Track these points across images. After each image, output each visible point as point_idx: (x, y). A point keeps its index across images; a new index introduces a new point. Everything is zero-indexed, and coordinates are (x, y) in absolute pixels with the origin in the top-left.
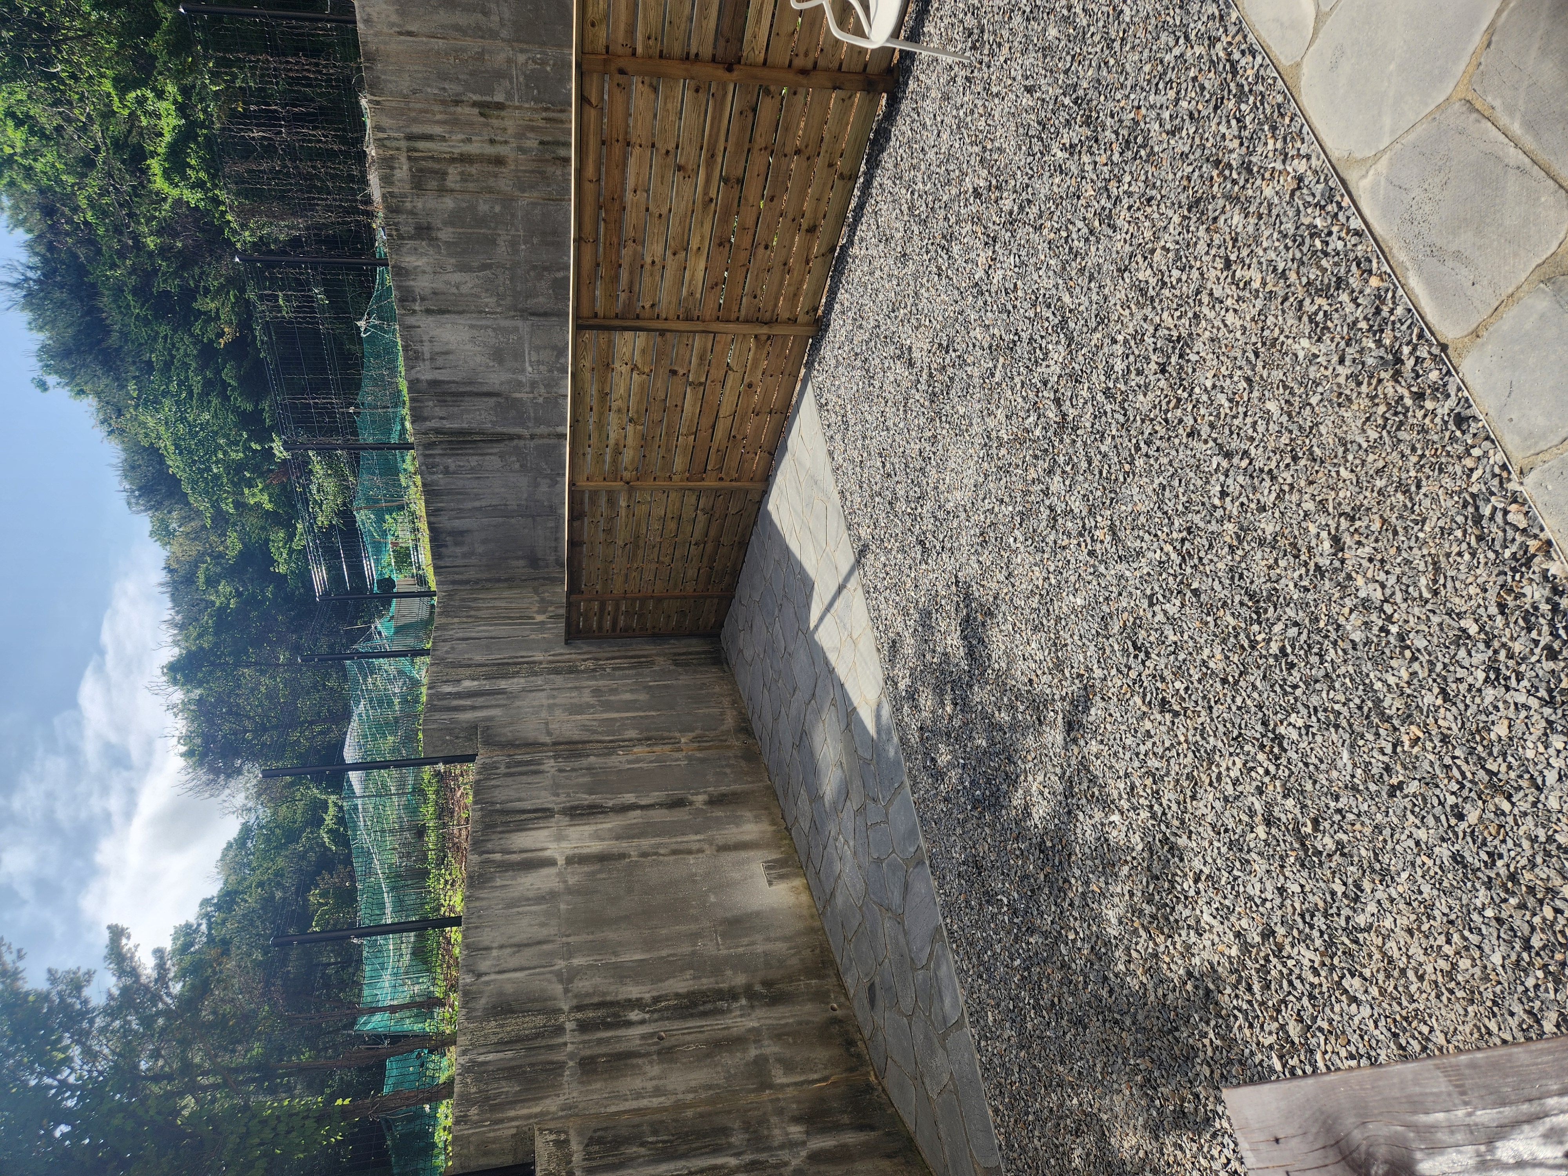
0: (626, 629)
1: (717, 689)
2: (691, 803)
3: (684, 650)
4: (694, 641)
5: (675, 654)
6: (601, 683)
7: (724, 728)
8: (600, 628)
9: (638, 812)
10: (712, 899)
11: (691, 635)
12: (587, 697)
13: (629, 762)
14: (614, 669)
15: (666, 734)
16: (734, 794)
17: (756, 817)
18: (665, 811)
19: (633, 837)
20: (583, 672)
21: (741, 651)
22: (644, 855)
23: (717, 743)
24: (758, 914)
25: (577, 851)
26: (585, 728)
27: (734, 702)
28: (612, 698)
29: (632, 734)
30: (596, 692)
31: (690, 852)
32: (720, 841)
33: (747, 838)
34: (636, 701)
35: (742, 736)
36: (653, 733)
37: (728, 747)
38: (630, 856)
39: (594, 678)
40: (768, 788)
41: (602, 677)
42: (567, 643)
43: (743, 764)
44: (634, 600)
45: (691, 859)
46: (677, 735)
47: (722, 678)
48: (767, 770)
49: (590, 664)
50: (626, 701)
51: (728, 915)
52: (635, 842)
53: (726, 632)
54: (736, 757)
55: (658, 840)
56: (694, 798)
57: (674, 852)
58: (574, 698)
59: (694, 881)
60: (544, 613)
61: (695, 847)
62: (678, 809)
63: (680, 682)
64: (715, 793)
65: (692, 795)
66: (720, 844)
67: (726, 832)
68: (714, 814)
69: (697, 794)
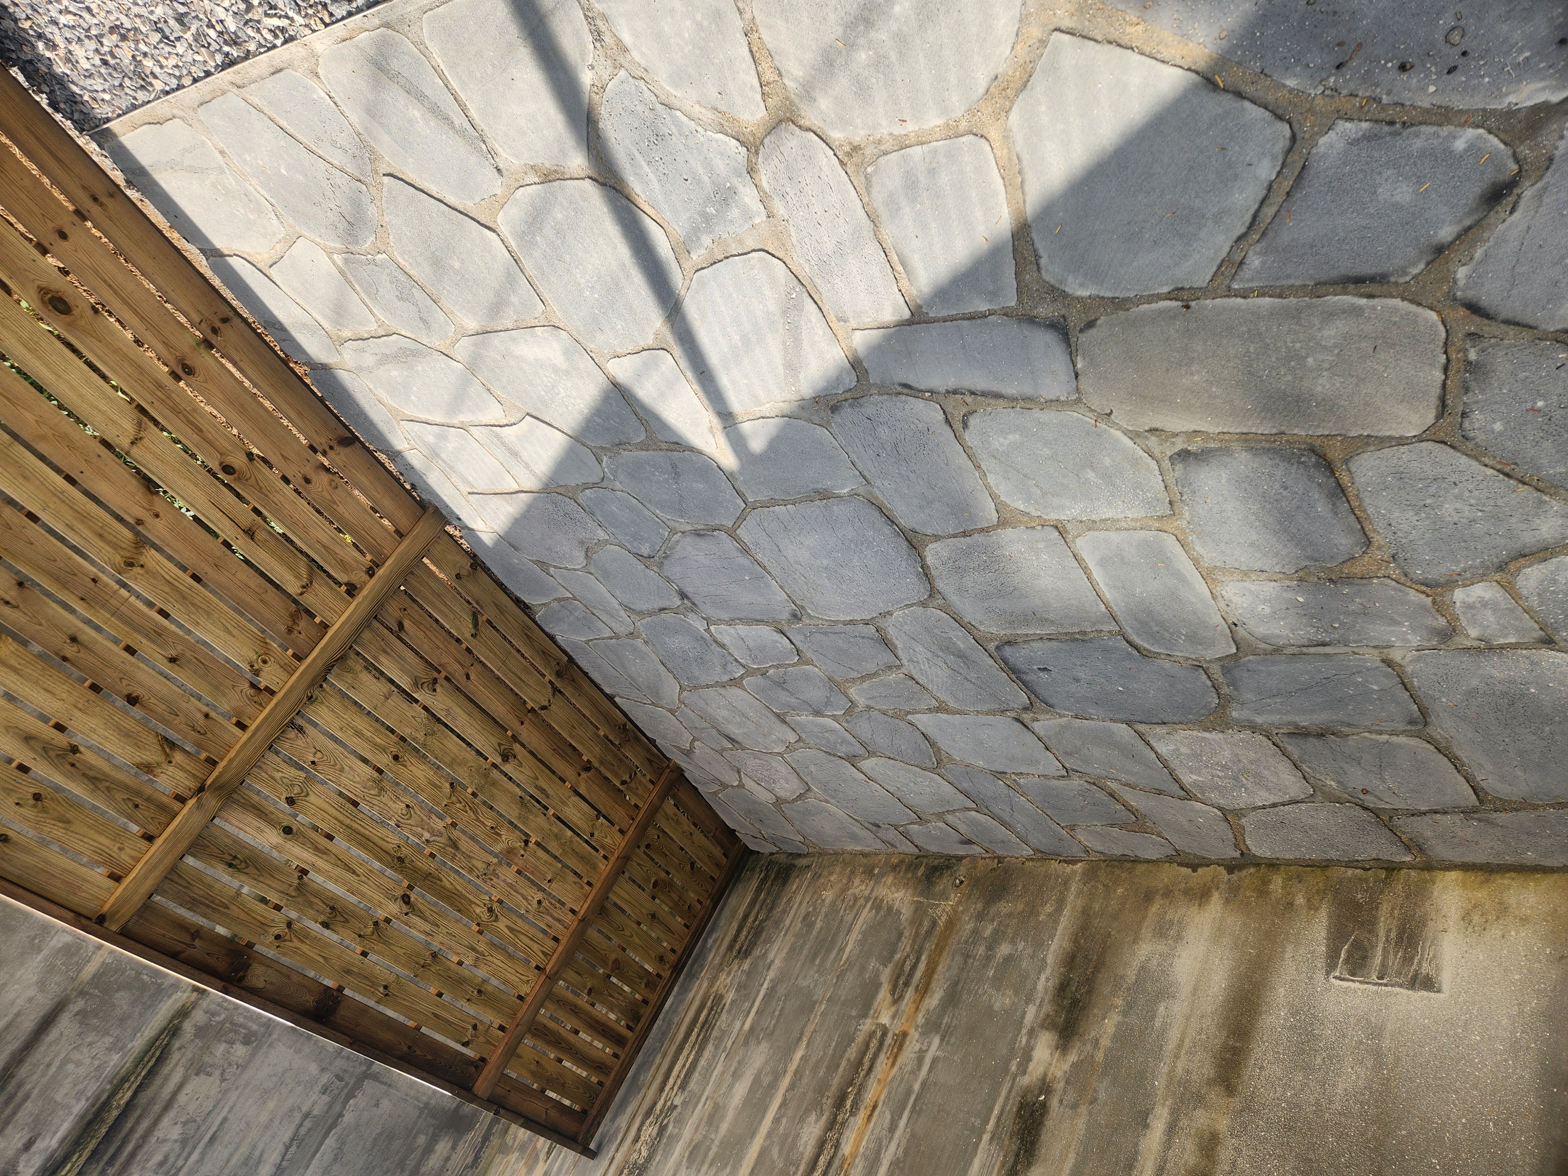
0: (633, 1014)
1: (829, 895)
2: (1045, 1087)
3: (735, 925)
4: (733, 901)
5: (730, 948)
6: (687, 1133)
7: (906, 912)
8: (598, 1066)
11: (718, 898)
14: (683, 1087)
15: (852, 1053)
16: (1070, 961)
17: (1161, 932)
20: (649, 1159)
21: (779, 802)
23: (930, 946)
27: (869, 872)
28: (724, 1127)
29: (812, 1131)
30: (695, 1156)
32: (1197, 1065)
33: (1221, 984)
34: (757, 1080)
35: (943, 883)
36: (836, 1082)
37: (951, 924)
39: (676, 1140)
40: (1091, 873)
41: (680, 1122)
42: (593, 1155)
43: (1004, 907)
44: (567, 961)
46: (867, 1026)
47: (817, 876)
48: (1043, 856)
49: (650, 1131)
50: (748, 1100)
53: (744, 829)
54: (980, 917)
56: (1035, 1070)
60: (536, 1159)
62: (1045, 1136)
63: (777, 963)
64: (1047, 1008)
65: (1023, 1069)
66: (1209, 1071)
67: (1174, 1035)
68: (1105, 1042)
69: (1027, 1058)
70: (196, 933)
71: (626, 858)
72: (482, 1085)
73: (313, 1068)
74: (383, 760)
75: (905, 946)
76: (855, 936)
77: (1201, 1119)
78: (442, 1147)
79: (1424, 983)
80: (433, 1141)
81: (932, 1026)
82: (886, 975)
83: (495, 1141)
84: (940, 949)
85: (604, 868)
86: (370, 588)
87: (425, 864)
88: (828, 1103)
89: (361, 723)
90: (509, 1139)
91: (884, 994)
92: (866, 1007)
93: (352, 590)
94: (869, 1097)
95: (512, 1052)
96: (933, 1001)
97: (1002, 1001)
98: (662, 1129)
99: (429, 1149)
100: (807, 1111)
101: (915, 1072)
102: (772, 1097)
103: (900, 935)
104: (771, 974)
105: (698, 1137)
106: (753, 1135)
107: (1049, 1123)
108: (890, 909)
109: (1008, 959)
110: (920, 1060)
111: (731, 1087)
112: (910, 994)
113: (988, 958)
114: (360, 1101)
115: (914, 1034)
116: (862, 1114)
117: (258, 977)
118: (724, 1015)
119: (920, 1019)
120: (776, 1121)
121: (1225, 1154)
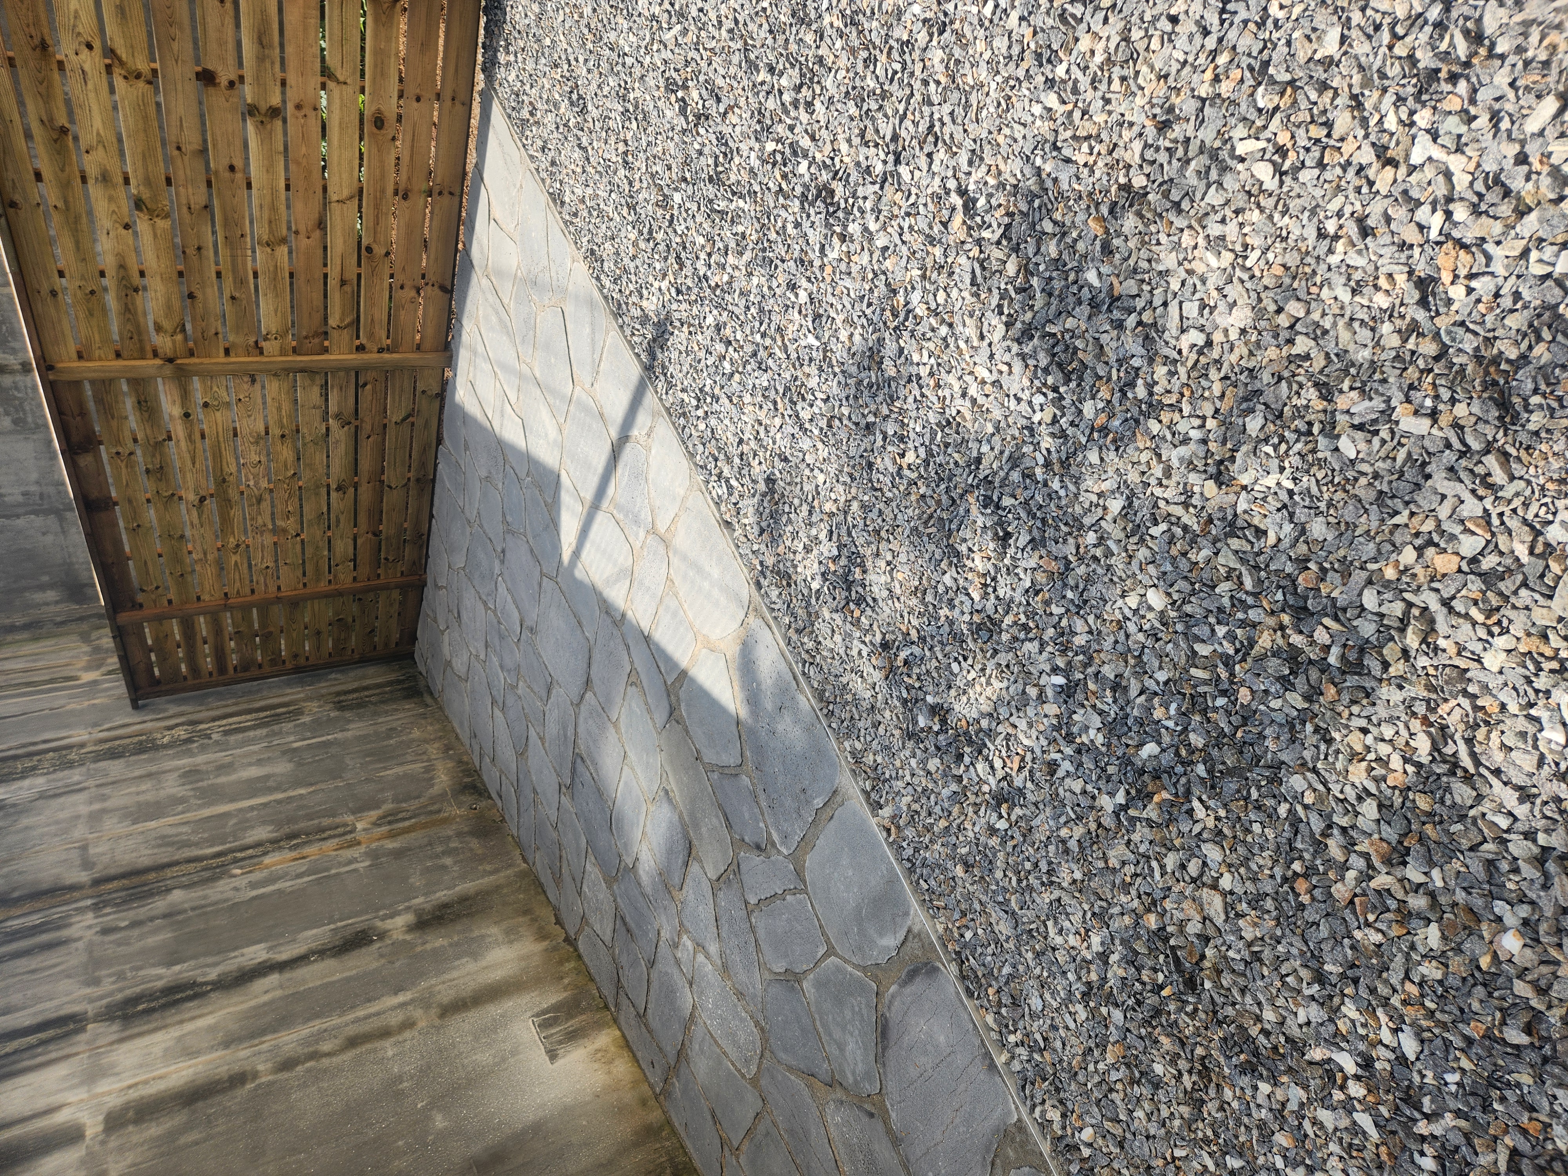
0: (246, 666)
1: (416, 733)
2: (382, 935)
3: (356, 685)
4: (371, 670)
5: (338, 694)
6: (200, 759)
7: (436, 790)
8: (195, 670)
9: (274, 978)
10: (440, 1122)
11: (364, 660)
12: (172, 787)
13: (253, 885)
14: (226, 733)
15: (326, 822)
16: (464, 899)
17: (508, 932)
18: (330, 963)
19: (263, 1032)
20: (165, 747)
21: (449, 663)
22: (288, 1065)
23: (423, 819)
24: (537, 1129)
25: (133, 1094)
26: (164, 841)
27: (448, 748)
28: (222, 780)
29: (262, 833)
30: (191, 775)
31: (385, 1033)
32: (446, 994)
33: (496, 975)
34: (267, 777)
35: (467, 799)
36: (302, 825)
37: (445, 821)
38: (255, 1075)
39: (190, 753)
40: (523, 875)
41: (203, 749)
42: (135, 706)
43: (474, 843)
44: (245, 609)
45: (388, 1048)
46: (349, 818)
47: (423, 716)
48: (518, 844)
49: (181, 733)
50: (250, 781)
51: (476, 1148)
52: (268, 1042)
53: (421, 647)
54: (459, 834)
55: (317, 1025)
56: (389, 924)
57: (353, 1042)
58: (147, 792)
59: (399, 1095)
60: (98, 667)
61: (395, 1019)
62: (356, 953)
63: (349, 734)
64: (428, 907)
65: (384, 918)
66: (446, 1000)
67: (455, 974)
68: (428, 947)
69: (392, 916)
70: (83, 413)
71: (340, 594)
72: (124, 617)
73: (34, 476)
74: (275, 431)
75: (414, 805)
76: (399, 770)
77: (418, 1013)
78: (51, 595)
79: (553, 1056)
80: (52, 586)
81: (374, 855)
82: (388, 806)
83: (85, 626)
84: (424, 826)
85: (323, 586)
86: (372, 357)
87: (233, 494)
88: (286, 830)
89: (286, 407)
90: (94, 635)
91: (374, 814)
92: (359, 810)
93: (361, 348)
94: (307, 850)
95: (160, 619)
96: (390, 845)
97: (416, 881)
98: (189, 741)
99: (42, 588)
100: (272, 822)
101: (340, 864)
102: (264, 794)
103: (418, 797)
104: (339, 736)
105: (204, 768)
106: (232, 800)
107: (364, 950)
108: (432, 778)
109: (444, 867)
110: (350, 862)
111: (250, 764)
112: (385, 829)
113: (437, 856)
114: (38, 521)
115: (362, 849)
116: (294, 854)
117: (86, 460)
118: (291, 725)
119: (374, 845)
120: (252, 808)
121: (407, 1034)
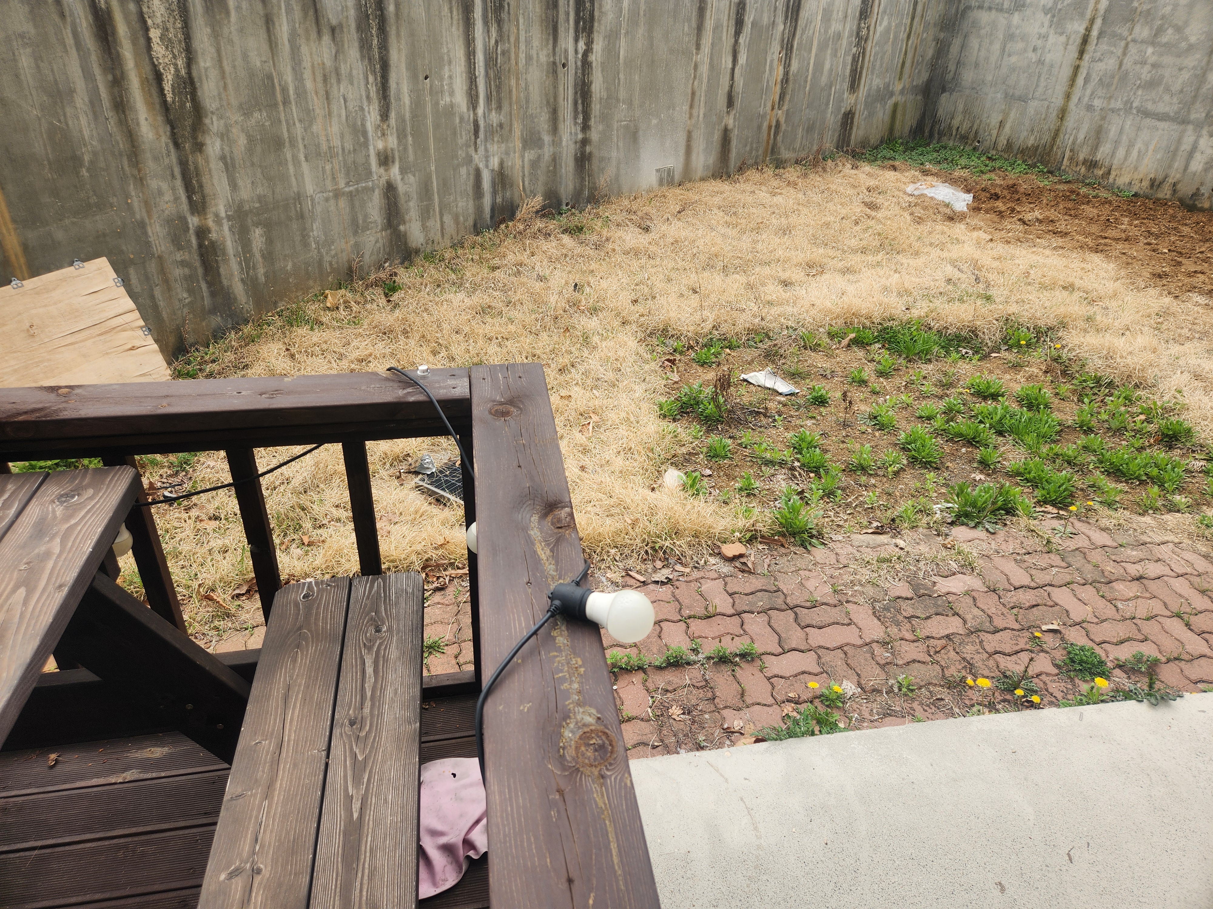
2: (728, 113)
6: (845, 42)
7: (782, 150)
9: (730, 65)
10: (654, 121)
12: (835, 27)
13: (772, 61)
15: (788, 97)
16: (729, 151)
18: (727, 88)
19: (711, 59)
22: (696, 67)
25: (709, 6)
26: (809, 22)
28: (829, 51)
29: (795, 66)
30: (838, 36)
31: (691, 107)
32: (695, 135)
33: (694, 157)
34: (822, 73)
36: (791, 86)
38: (697, 54)
39: (851, 35)
41: (850, 42)
45: (686, 108)
50: (823, 64)
52: (707, 60)
55: (705, 80)
57: (693, 94)
58: (838, 15)
62: (726, 101)
65: (735, 115)
67: (701, 140)
69: (734, 118)
76: (799, 136)
79: (658, 171)
81: (764, 116)
84: (768, 141)
91: (782, 120)
92: (787, 113)
96: (765, 125)
98: (858, 36)
100: (798, 72)
101: (766, 100)
102: (813, 70)
103: (782, 142)
104: (830, 110)
105: (839, 42)
106: (816, 55)
107: (726, 104)
108: (789, 150)
109: (746, 146)
110: (765, 105)
111: (832, 65)
112: (774, 124)
113: (752, 144)
115: (769, 111)
116: (779, 80)
118: (846, 87)
119: (768, 117)
120: (809, 64)
121: (688, 116)
